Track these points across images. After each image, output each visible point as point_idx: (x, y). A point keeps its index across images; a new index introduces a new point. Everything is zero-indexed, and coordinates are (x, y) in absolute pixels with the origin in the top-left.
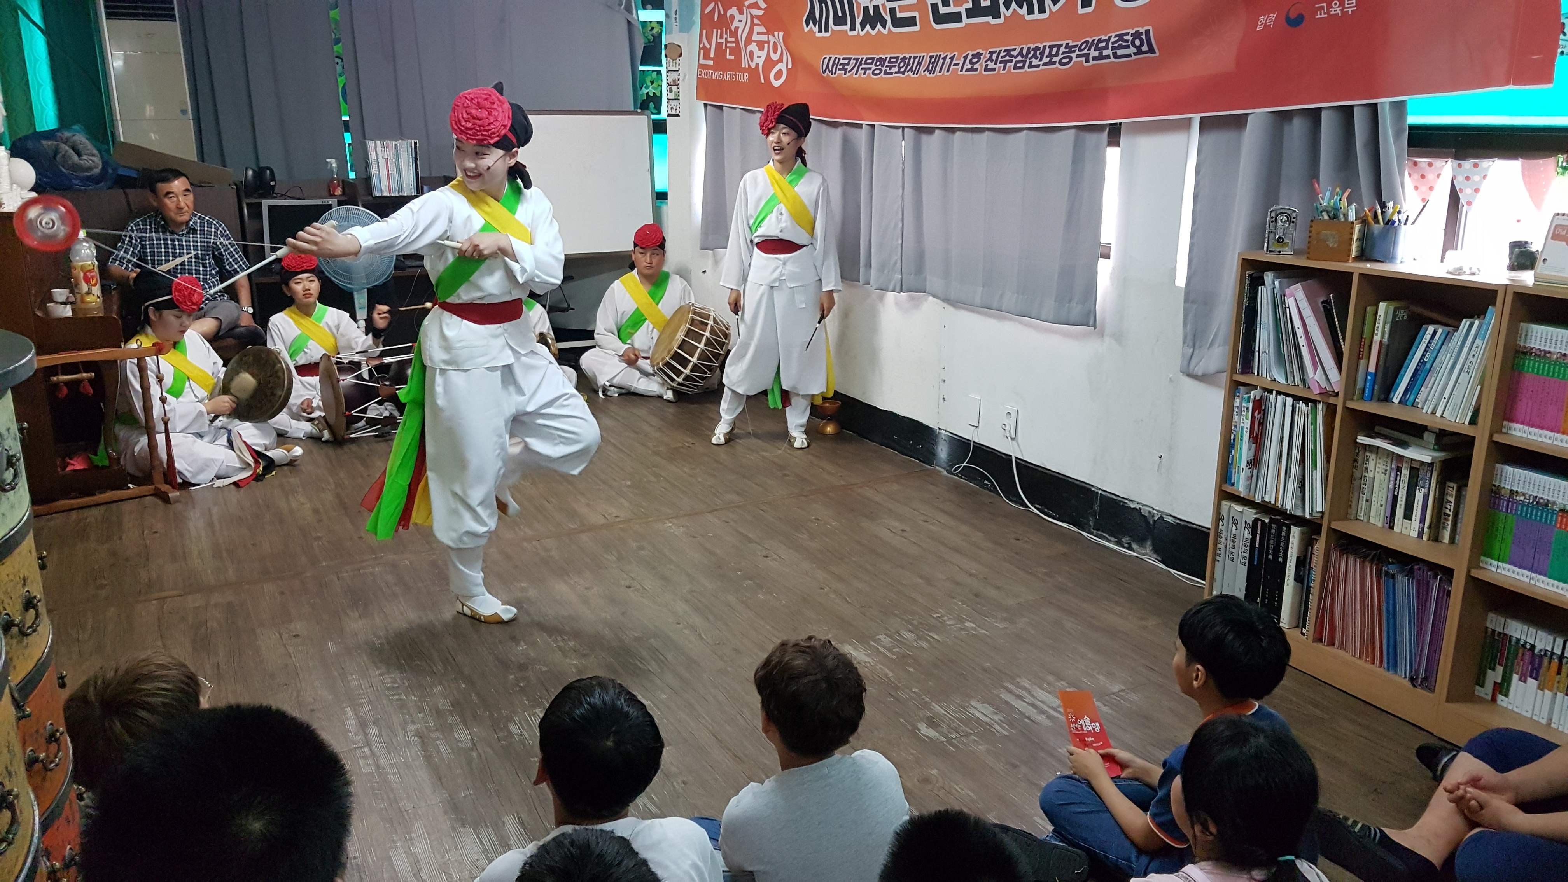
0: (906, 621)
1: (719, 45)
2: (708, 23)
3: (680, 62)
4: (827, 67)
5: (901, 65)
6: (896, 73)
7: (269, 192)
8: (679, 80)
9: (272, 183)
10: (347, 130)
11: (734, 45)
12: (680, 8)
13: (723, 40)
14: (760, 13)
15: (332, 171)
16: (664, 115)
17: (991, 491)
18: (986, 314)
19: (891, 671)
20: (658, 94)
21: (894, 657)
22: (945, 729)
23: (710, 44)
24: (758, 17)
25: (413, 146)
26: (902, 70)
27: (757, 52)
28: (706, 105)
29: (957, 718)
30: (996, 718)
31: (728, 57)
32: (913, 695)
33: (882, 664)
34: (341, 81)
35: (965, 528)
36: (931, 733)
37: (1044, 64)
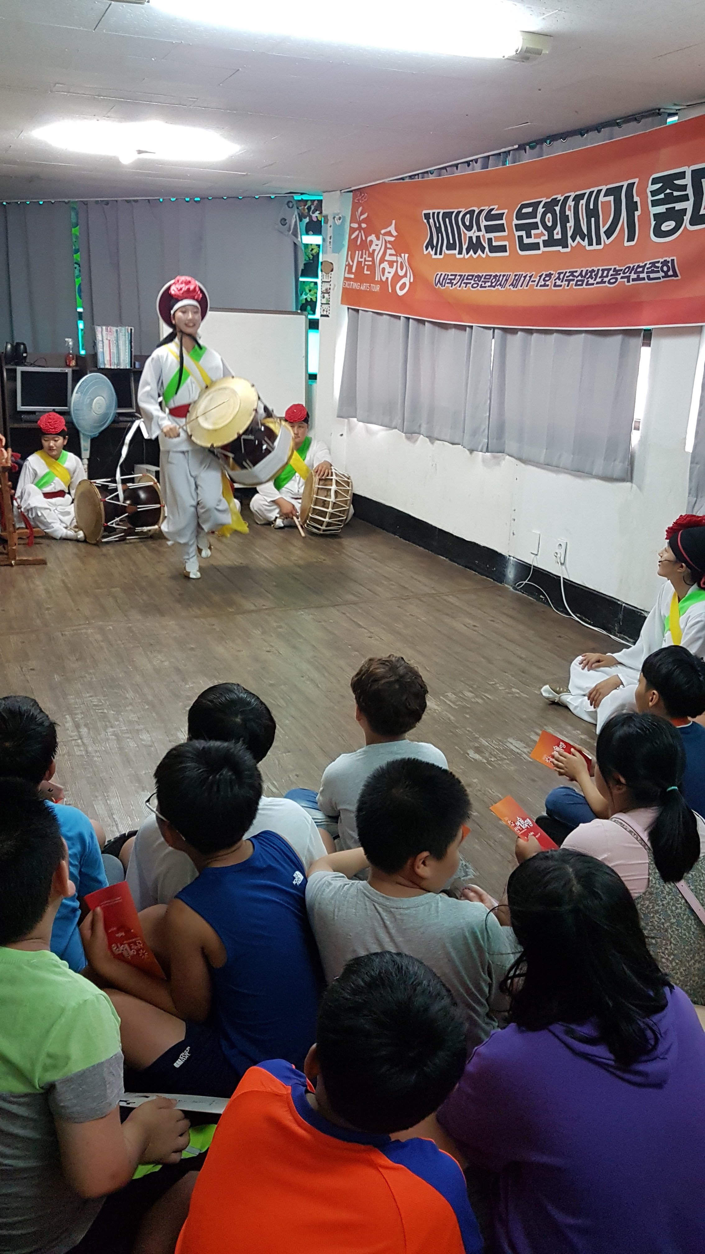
0: (468, 685)
1: (359, 263)
2: (353, 246)
3: (332, 276)
4: (439, 281)
5: (493, 281)
6: (489, 286)
7: (22, 361)
8: (330, 289)
9: (25, 355)
10: (81, 318)
11: (370, 263)
12: (334, 235)
13: (363, 260)
14: (392, 239)
15: (69, 348)
16: (317, 316)
17: (544, 603)
18: (547, 470)
19: (452, 715)
20: (314, 300)
21: (457, 707)
22: (487, 755)
23: (353, 262)
24: (390, 242)
25: (129, 332)
26: (494, 284)
27: (388, 269)
28: (348, 308)
29: (496, 749)
30: (525, 750)
31: (366, 272)
32: (467, 732)
33: (447, 711)
34: (78, 281)
35: (521, 627)
36: (477, 757)
37: (597, 283)
